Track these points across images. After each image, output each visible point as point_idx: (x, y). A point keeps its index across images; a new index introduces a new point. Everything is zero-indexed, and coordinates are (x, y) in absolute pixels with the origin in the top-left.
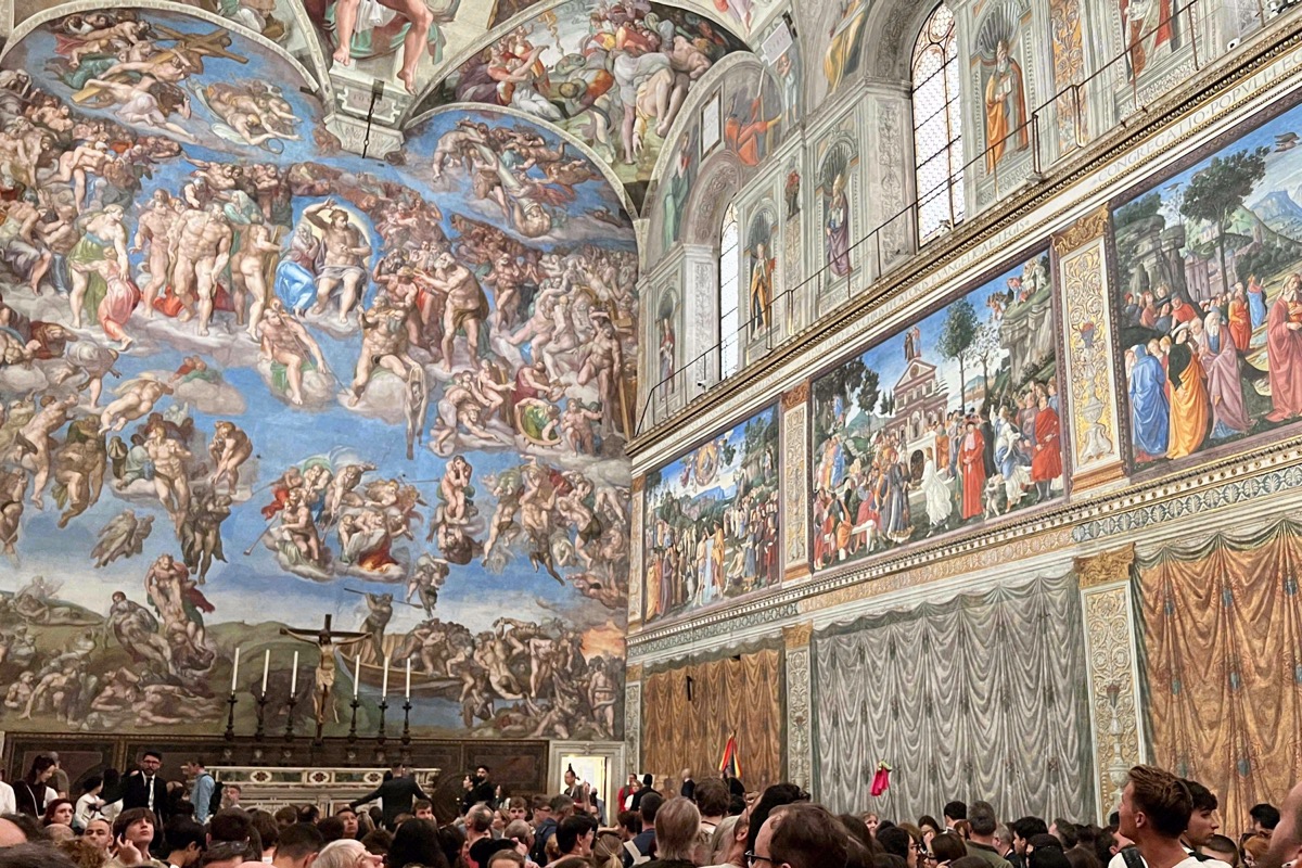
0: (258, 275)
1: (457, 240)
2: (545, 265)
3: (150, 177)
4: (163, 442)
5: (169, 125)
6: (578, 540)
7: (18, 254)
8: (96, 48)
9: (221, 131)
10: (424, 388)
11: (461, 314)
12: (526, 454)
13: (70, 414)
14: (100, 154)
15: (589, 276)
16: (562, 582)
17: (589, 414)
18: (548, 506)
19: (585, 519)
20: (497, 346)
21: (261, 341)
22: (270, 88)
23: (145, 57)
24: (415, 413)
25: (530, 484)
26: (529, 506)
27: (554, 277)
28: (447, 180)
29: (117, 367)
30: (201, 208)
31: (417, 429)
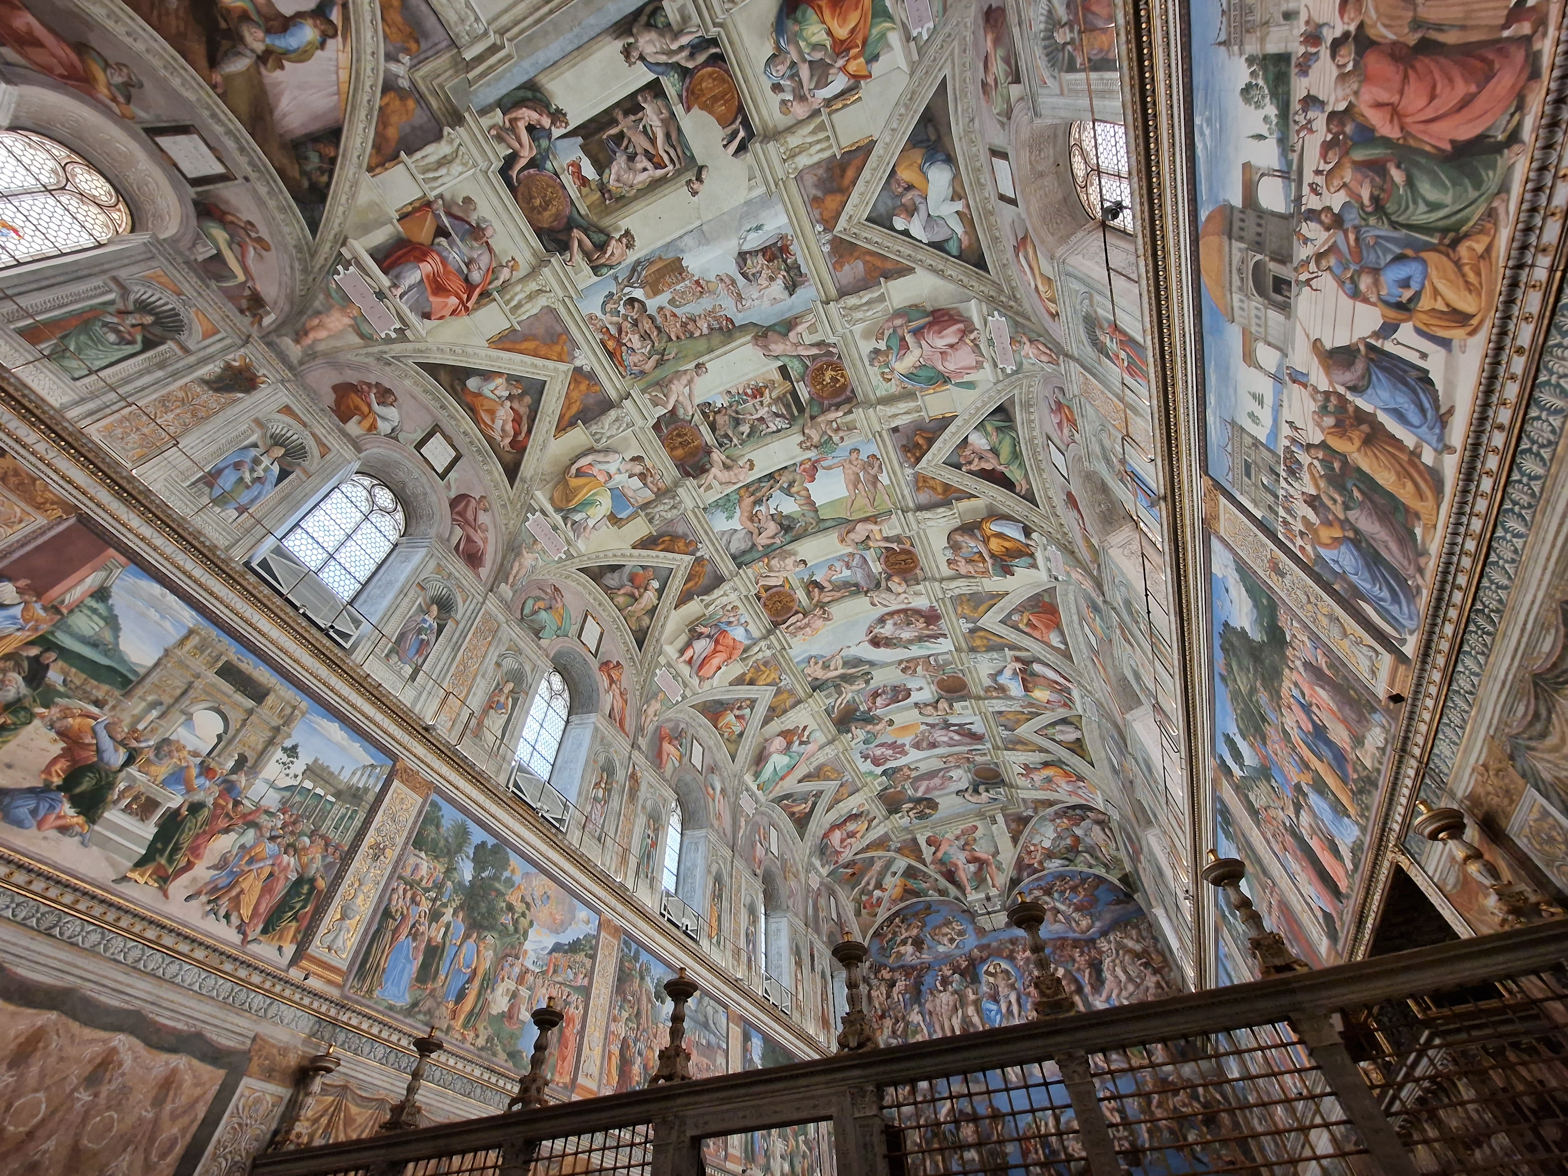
0: (975, 1014)
2: (1099, 946)
3: (923, 985)
5: (922, 956)
8: (890, 936)
14: (904, 983)
15: (1125, 941)
16: (1206, 1165)
22: (951, 918)
23: (906, 930)
27: (1107, 951)
30: (945, 990)
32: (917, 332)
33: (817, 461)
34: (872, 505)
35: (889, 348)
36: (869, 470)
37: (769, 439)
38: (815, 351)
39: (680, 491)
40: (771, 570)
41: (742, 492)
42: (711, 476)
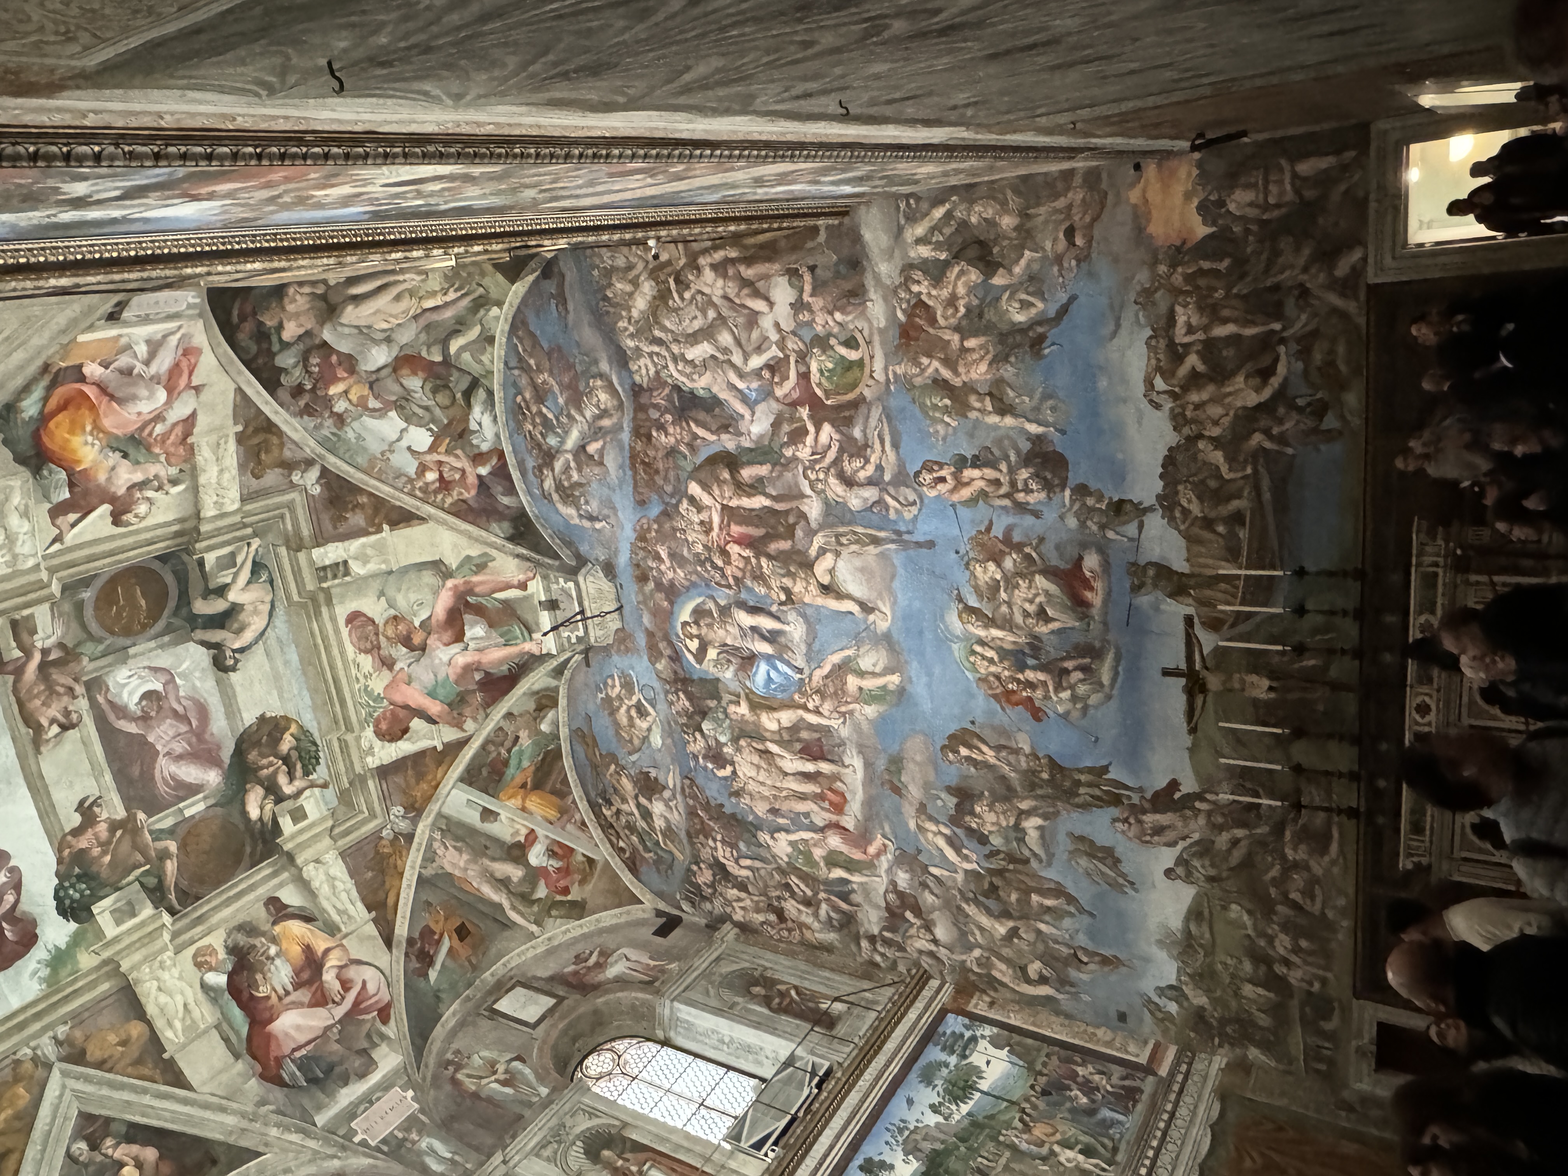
0: (776, 715)
1: (661, 497)
2: (646, 380)
3: (722, 806)
4: (980, 817)
5: (671, 786)
6: (998, 280)
7: (830, 918)
8: (634, 839)
9: (656, 740)
10: (841, 530)
11: (742, 488)
12: (888, 380)
13: (971, 895)
14: (719, 844)
15: (635, 313)
16: (1073, 299)
17: (808, 288)
18: (955, 339)
19: (962, 273)
20: (762, 436)
21: (843, 714)
22: (600, 696)
23: (624, 800)
24: (876, 541)
25: (930, 370)
26: (961, 369)
27: (655, 365)
28: (606, 511)
29: (911, 851)
30: (732, 763)
31: (894, 537)
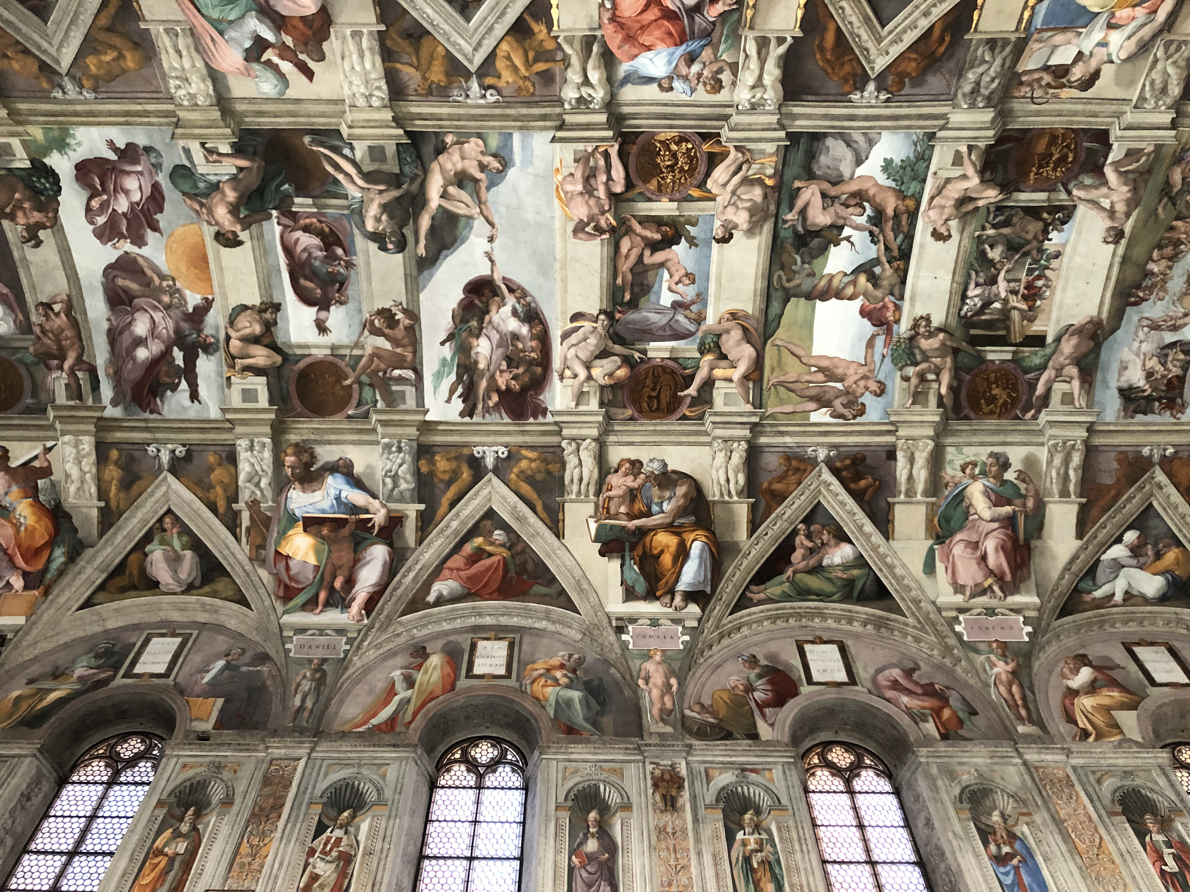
32: (1010, 522)
33: (889, 332)
34: (781, 384)
35: (1004, 483)
36: (843, 399)
37: (959, 278)
38: (1040, 389)
39: (988, 115)
40: (747, 181)
41: (910, 203)
42: (970, 171)
